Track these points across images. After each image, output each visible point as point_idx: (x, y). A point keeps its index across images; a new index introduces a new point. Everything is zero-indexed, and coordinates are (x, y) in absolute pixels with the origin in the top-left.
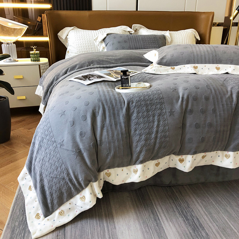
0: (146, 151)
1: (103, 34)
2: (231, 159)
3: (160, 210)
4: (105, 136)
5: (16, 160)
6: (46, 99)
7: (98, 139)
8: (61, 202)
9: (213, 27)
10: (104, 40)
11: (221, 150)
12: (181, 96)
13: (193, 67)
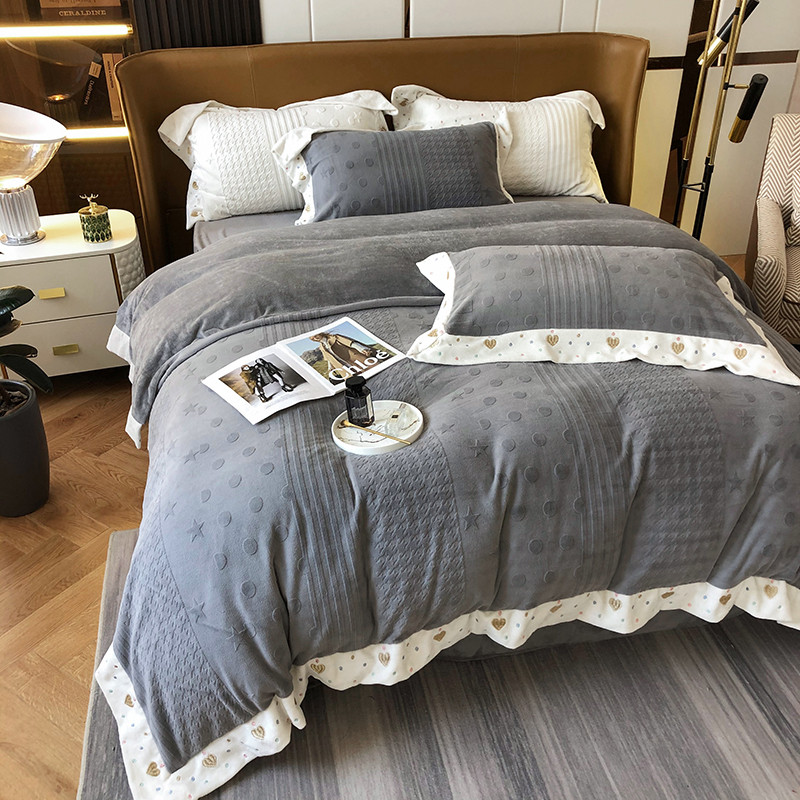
0: (410, 616)
1: (299, 134)
2: (624, 611)
3: (447, 736)
4: (305, 590)
5: (78, 576)
6: (144, 406)
7: (289, 599)
8: (206, 738)
9: (649, 73)
10: (304, 152)
11: (599, 589)
12: (497, 472)
13: (545, 338)
